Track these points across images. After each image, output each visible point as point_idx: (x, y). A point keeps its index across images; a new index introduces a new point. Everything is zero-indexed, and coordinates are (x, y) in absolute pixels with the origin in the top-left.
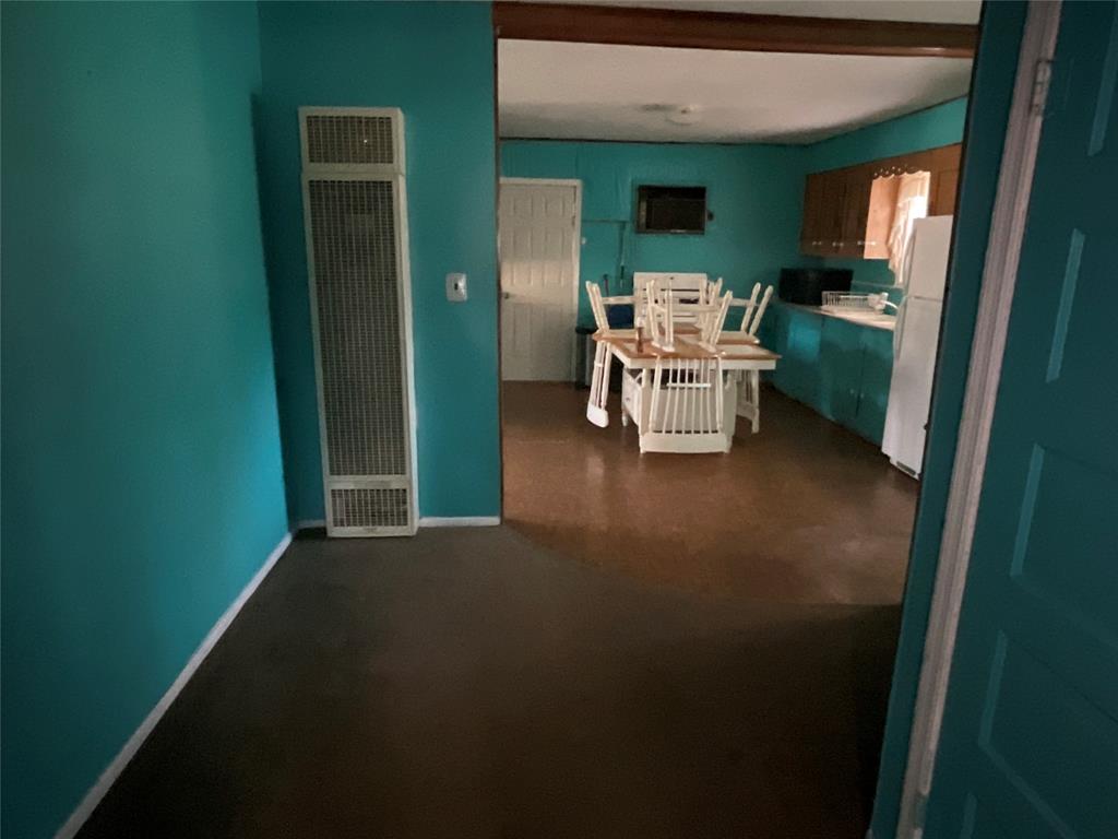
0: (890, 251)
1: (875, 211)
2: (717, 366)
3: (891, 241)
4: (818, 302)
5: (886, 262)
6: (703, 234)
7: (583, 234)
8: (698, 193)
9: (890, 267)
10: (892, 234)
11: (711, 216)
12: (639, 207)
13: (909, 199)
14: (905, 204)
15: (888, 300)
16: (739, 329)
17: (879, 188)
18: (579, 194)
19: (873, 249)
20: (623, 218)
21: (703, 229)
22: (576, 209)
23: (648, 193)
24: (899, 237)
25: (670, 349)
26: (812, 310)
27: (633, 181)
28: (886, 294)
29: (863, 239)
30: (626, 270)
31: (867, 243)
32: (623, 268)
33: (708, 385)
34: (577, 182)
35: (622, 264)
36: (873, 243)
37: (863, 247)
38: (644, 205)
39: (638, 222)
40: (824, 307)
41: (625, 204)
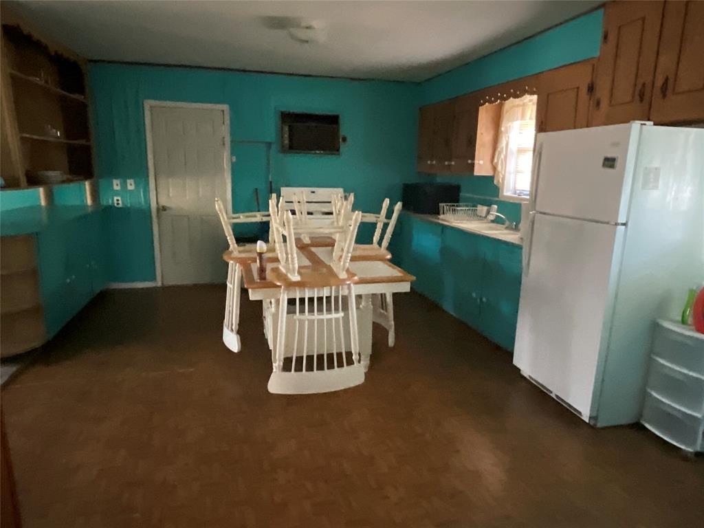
0: (495, 169)
1: (482, 134)
2: (350, 292)
3: (496, 161)
4: (436, 212)
5: (492, 178)
6: (339, 154)
7: (232, 154)
8: (333, 120)
9: (495, 182)
10: (497, 153)
11: (344, 139)
12: (282, 129)
13: (510, 124)
14: (506, 128)
15: (497, 212)
16: (371, 242)
17: (485, 114)
18: (227, 118)
19: (481, 167)
20: (268, 140)
21: (338, 150)
22: (225, 130)
23: (290, 119)
24: (502, 156)
25: (296, 278)
26: (432, 219)
27: (275, 108)
28: (496, 207)
29: (473, 158)
30: (273, 185)
31: (476, 162)
32: (271, 182)
33: (341, 314)
34: (226, 107)
35: (270, 180)
36: (481, 162)
37: (473, 165)
38: (286, 129)
39: (282, 142)
40: (442, 216)
41: (270, 129)
